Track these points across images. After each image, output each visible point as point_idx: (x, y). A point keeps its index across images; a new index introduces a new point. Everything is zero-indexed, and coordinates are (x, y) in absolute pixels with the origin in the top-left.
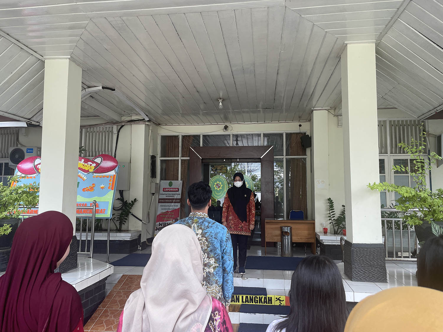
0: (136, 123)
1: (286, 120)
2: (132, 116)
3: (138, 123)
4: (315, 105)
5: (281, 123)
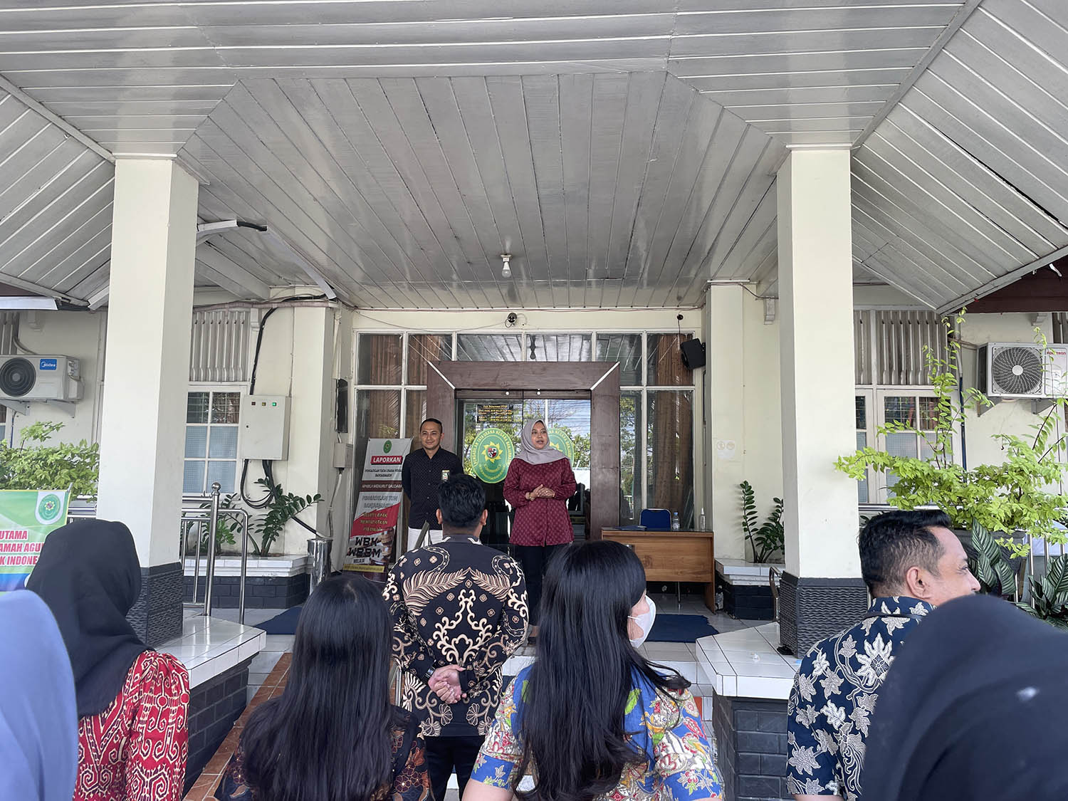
0: (304, 304)
1: (649, 304)
2: (295, 287)
3: (310, 304)
4: (716, 274)
5: (637, 310)
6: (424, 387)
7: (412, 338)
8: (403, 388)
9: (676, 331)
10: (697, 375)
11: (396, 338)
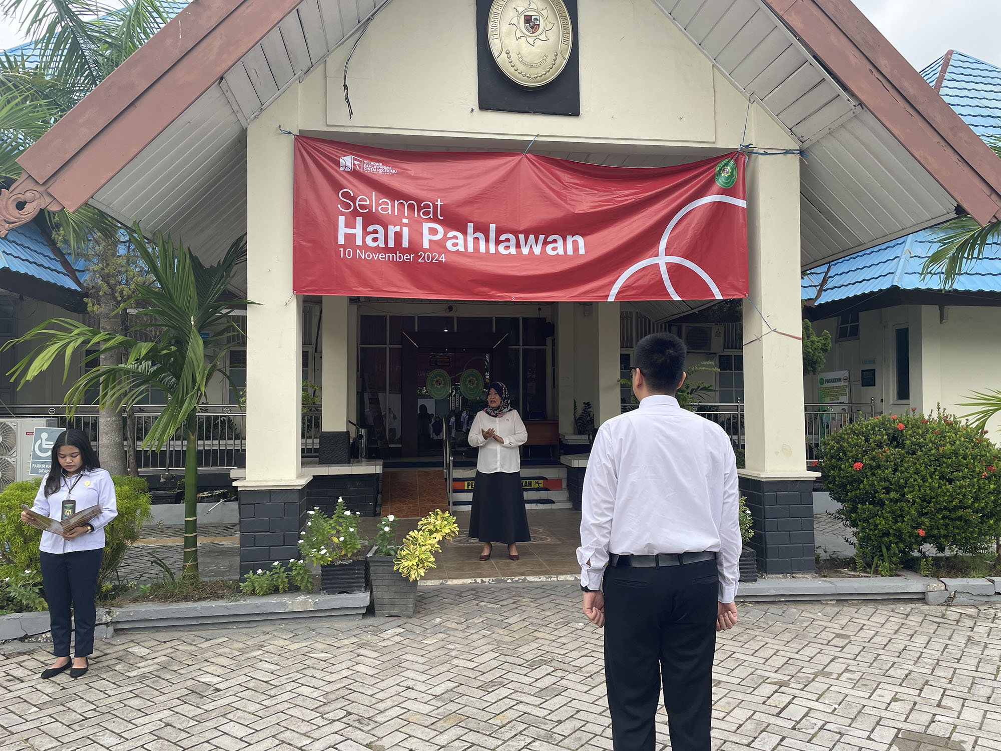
6: (400, 346)
7: (391, 317)
8: (388, 346)
9: (537, 316)
10: (549, 340)
11: (383, 318)
